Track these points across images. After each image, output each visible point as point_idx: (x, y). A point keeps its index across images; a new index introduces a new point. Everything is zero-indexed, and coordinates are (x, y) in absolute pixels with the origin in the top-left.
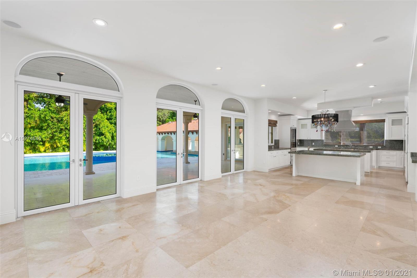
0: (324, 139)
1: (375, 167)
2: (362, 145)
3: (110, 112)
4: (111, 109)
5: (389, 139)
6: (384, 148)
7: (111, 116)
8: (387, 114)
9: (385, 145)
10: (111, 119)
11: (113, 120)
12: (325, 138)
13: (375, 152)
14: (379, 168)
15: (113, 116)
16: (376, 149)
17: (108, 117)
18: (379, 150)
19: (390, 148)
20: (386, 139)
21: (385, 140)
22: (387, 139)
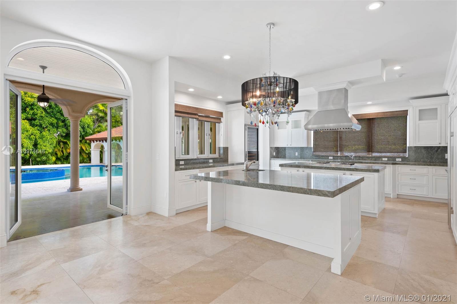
0: (312, 146)
1: (392, 195)
2: (371, 156)
3: (32, 109)
4: (33, 105)
5: (414, 146)
6: (405, 161)
7: (34, 114)
8: (411, 101)
9: (407, 156)
10: (35, 120)
11: (37, 120)
12: (314, 145)
13: (391, 168)
14: (398, 198)
15: (37, 114)
16: (393, 164)
17: (30, 116)
18: (397, 166)
19: (415, 161)
20: (409, 144)
21: (408, 147)
22: (411, 146)
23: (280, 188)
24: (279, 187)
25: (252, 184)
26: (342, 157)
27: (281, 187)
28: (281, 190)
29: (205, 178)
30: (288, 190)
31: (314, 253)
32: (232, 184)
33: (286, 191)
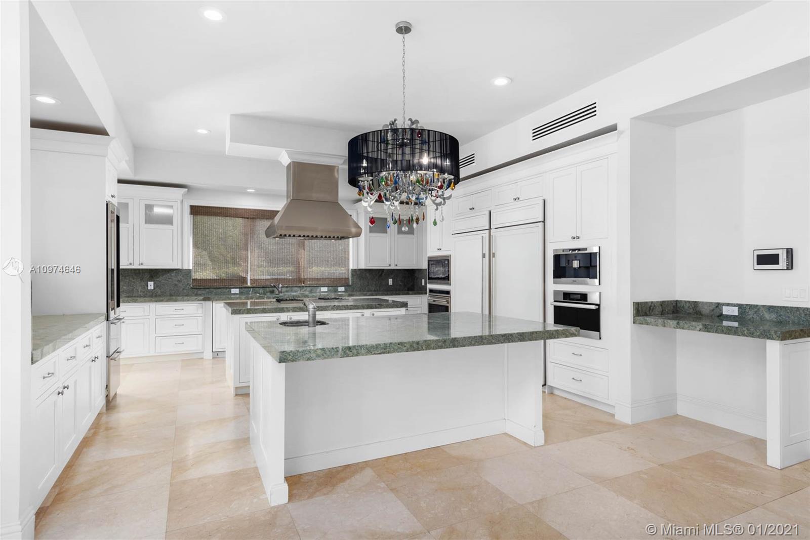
0: (192, 267)
2: (303, 284)
6: (349, 291)
9: (350, 283)
12: (194, 264)
21: (351, 269)
23: (519, 337)
24: (517, 335)
25: (470, 340)
26: (256, 289)
27: (521, 335)
28: (521, 341)
29: (342, 350)
30: (530, 337)
31: (477, 439)
32: (426, 350)
33: (527, 341)
